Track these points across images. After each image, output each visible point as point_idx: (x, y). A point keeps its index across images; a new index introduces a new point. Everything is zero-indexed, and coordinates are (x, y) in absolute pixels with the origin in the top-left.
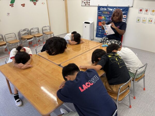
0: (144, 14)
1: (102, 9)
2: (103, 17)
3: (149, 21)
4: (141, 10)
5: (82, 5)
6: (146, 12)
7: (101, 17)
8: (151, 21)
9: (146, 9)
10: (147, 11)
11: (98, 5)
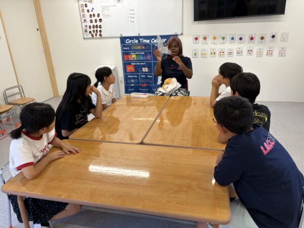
0: (203, 44)
1: (128, 42)
2: (134, 56)
3: (211, 53)
4: (196, 39)
5: (85, 37)
6: (204, 41)
7: (129, 56)
8: (214, 53)
9: (204, 36)
10: (205, 38)
11: (120, 36)
